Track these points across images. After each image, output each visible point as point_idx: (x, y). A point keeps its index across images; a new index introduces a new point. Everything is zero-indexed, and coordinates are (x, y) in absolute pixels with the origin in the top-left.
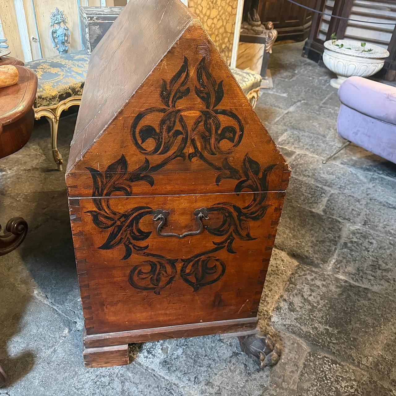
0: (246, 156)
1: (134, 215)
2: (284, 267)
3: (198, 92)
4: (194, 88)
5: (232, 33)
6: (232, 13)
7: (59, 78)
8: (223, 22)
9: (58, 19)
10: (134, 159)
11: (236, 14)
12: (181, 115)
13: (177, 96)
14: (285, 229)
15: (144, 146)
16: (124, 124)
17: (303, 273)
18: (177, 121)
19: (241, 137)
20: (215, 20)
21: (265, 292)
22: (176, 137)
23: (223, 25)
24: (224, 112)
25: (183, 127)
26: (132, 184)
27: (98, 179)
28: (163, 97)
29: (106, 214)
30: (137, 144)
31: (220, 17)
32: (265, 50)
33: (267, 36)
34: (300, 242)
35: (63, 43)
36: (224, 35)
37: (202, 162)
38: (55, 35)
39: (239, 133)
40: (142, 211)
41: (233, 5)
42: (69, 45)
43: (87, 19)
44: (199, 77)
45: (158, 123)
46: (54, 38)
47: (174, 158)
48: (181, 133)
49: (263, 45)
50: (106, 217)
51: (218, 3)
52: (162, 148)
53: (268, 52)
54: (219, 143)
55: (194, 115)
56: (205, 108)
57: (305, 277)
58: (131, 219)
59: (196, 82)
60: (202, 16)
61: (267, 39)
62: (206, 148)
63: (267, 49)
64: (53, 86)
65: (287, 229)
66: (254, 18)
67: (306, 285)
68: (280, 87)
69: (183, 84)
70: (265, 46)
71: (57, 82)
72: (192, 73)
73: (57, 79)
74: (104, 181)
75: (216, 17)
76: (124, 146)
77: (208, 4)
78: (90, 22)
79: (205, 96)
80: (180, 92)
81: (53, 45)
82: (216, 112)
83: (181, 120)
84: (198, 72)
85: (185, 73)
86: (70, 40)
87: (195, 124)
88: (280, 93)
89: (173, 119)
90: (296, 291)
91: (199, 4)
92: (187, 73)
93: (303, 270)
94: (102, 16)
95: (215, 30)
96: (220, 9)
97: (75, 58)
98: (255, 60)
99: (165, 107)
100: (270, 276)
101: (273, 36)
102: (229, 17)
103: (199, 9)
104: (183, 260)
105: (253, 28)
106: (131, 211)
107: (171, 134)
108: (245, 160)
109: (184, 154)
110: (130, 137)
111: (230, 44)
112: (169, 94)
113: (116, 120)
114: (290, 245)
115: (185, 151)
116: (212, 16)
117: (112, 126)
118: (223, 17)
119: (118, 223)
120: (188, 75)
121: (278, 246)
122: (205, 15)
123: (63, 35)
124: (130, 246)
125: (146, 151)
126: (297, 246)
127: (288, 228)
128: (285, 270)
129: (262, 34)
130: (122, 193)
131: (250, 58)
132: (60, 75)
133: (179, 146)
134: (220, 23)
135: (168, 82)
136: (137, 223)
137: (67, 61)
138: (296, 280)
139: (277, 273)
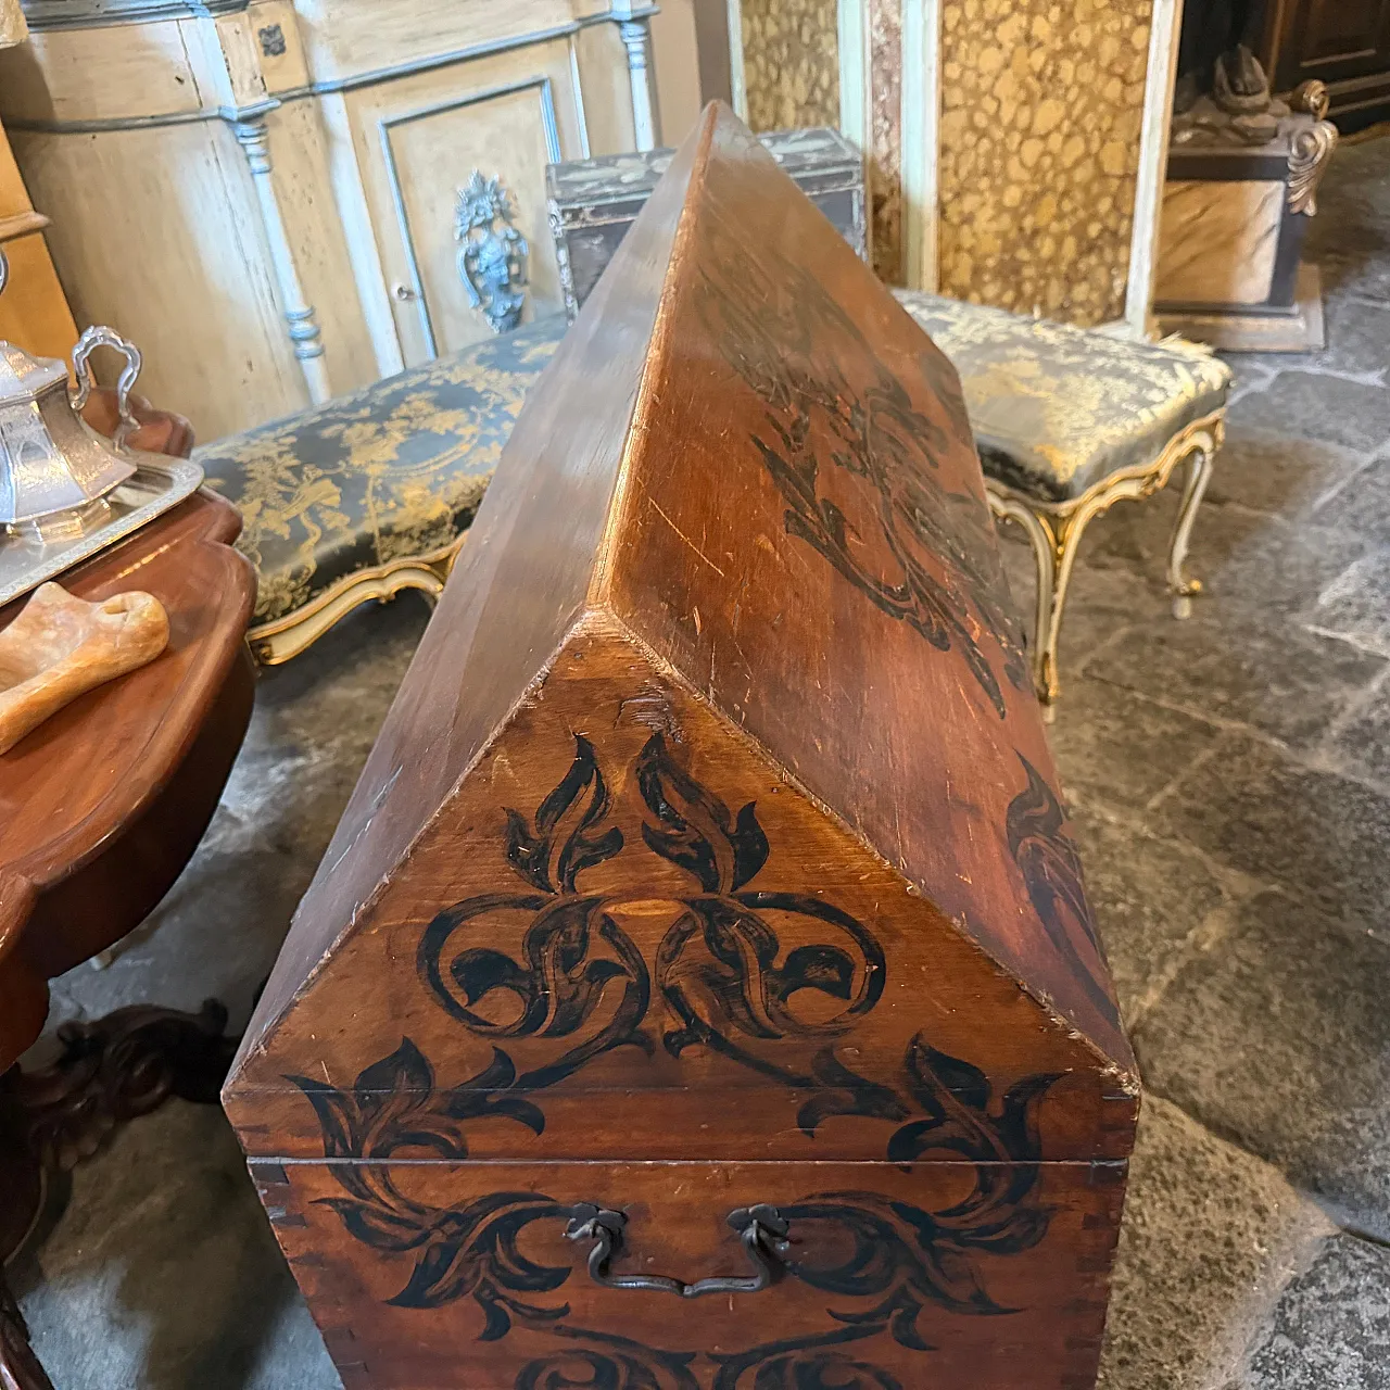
0: (914, 1042)
1: (491, 1217)
2: (1261, 1245)
3: (658, 843)
4: (637, 830)
5: (1130, 177)
6: (1123, 99)
7: (455, 453)
8: (1087, 141)
9: (481, 212)
10: (450, 1050)
11: (1141, 104)
12: (605, 916)
13: (577, 856)
14: (1291, 1051)
15: (478, 1010)
16: (389, 948)
17: (1344, 1282)
18: (593, 931)
19: (877, 981)
20: (1055, 141)
21: (1160, 1365)
22: (603, 983)
23: (1087, 154)
24: (783, 902)
25: (620, 950)
26: (461, 1125)
27: (336, 1109)
28: (522, 861)
29: (386, 1210)
30: (450, 1005)
31: (1075, 123)
32: (1287, 205)
33: (1294, 151)
34: (1351, 1120)
35: (505, 288)
36: (1095, 188)
37: (725, 1061)
38: (474, 266)
39: (863, 970)
40: (519, 1206)
41: (1127, 70)
42: (527, 289)
43: (560, 218)
44: (651, 794)
45: (520, 940)
46: (472, 276)
47: (609, 1047)
48: (622, 971)
49: (1277, 187)
50: (390, 1220)
51: (1061, 75)
52: (550, 1017)
53: (1301, 212)
54: (783, 998)
55: (657, 912)
56: (697, 891)
57: (1350, 1305)
58: (481, 1228)
59: (642, 812)
60: (998, 134)
61: (1292, 160)
62: (731, 1016)
63: (1294, 198)
64: (433, 488)
65: (1299, 1050)
66: (1238, 81)
67: (1346, 1349)
68: (1354, 340)
69: (589, 819)
70: (1288, 187)
71: (448, 470)
72: (619, 781)
73: (449, 455)
74: (357, 1113)
75: (1058, 128)
76: (406, 1011)
77: (1023, 85)
78: (570, 227)
79: (693, 853)
80: (582, 843)
81: (472, 300)
82: (751, 901)
83: (609, 927)
84: (642, 782)
85: (593, 787)
86: (530, 273)
87: (669, 942)
88: (1354, 372)
89: (574, 929)
90: (1297, 1374)
91: (985, 94)
92: (600, 786)
93: (1344, 1267)
94: (613, 200)
95: (1055, 176)
96: (1072, 96)
97: (524, 360)
98: (1246, 244)
99: (535, 892)
100: (1193, 1289)
101: (1317, 147)
102: (1114, 117)
103: (985, 112)
104: (715, 1358)
105: (1237, 121)
106: (478, 1204)
107: (576, 973)
108: (912, 1056)
109: (643, 1032)
110: (420, 987)
111: (1122, 217)
112: (542, 855)
113: (356, 939)
114: (1305, 1137)
115: (647, 1023)
116: (1040, 126)
117: (345, 957)
118: (1089, 122)
119: (437, 1237)
120: (602, 793)
121: (1250, 1138)
122: (1012, 126)
123: (503, 261)
124: (498, 1302)
125: (491, 1025)
126: (1334, 1142)
127: (1307, 1050)
128: (1263, 1259)
129: (1274, 142)
130: (430, 1149)
131: (1222, 238)
132: (460, 438)
133: (619, 1011)
134: (1077, 147)
135: (530, 815)
136: (509, 1241)
137: (494, 375)
138: (1304, 1316)
139: (1227, 1273)
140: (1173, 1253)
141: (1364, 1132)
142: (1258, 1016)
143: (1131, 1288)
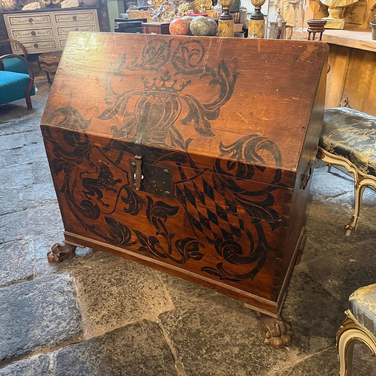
17: (71, 325)
34: (99, 357)
57: (67, 321)
65: (126, 362)
93: (74, 327)
114: (104, 343)
126: (97, 348)
127: (124, 364)
138: (73, 313)
139: (92, 307)
140: (103, 299)
141: (94, 357)
142: (143, 360)
143: (103, 289)
